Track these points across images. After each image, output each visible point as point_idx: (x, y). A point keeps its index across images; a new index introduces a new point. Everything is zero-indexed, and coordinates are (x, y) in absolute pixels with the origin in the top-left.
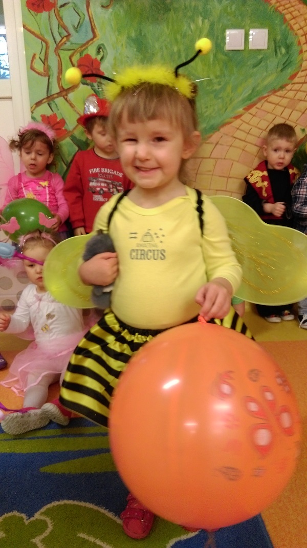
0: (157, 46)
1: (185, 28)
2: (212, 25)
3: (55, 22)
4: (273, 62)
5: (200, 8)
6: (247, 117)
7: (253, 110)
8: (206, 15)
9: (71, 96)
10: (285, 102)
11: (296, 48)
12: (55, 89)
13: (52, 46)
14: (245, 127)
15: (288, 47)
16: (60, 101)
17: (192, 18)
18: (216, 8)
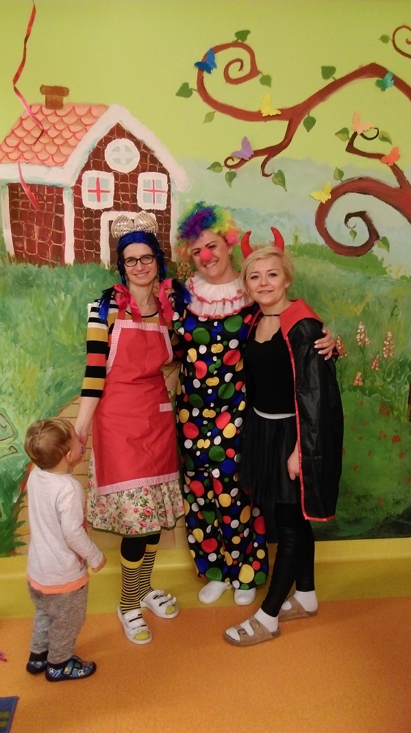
0: (20, 317)
1: (48, 301)
2: (74, 299)
5: (63, 284)
8: (68, 290)
17: (55, 294)
18: (78, 285)
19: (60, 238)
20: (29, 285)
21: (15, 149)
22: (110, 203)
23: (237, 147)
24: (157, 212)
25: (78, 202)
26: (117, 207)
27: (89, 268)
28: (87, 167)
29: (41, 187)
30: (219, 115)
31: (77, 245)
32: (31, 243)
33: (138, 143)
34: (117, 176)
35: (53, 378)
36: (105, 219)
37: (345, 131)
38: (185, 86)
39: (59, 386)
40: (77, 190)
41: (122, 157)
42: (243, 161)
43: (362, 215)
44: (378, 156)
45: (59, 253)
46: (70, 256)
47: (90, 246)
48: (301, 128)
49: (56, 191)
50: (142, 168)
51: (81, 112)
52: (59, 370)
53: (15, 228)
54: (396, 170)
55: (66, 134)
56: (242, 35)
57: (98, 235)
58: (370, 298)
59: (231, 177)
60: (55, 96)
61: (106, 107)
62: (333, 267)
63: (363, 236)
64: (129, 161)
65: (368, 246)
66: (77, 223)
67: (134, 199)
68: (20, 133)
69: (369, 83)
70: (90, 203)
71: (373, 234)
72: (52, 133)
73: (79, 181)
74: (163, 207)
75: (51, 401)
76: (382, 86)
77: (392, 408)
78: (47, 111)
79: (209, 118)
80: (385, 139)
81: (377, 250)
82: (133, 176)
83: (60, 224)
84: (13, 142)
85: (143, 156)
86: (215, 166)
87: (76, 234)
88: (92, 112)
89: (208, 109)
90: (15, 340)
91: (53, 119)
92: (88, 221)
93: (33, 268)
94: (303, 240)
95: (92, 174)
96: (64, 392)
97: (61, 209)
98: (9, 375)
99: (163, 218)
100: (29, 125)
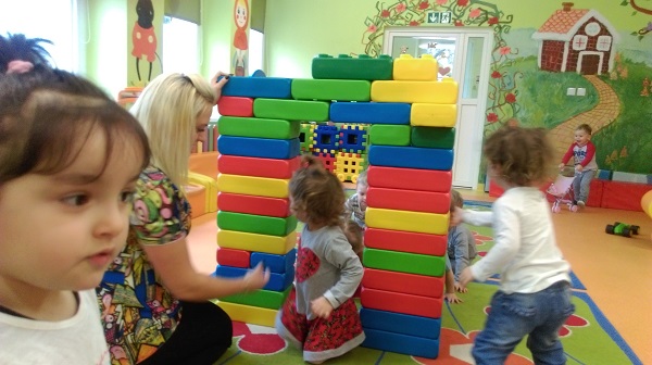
0: (539, 92)
1: (551, 86)
2: (562, 86)
3: (501, 82)
4: (587, 101)
5: (559, 80)
7: (576, 118)
8: (560, 82)
9: (502, 107)
10: (591, 115)
11: (597, 96)
12: (496, 104)
13: (498, 89)
14: (572, 123)
15: (594, 95)
16: (497, 108)
17: (555, 83)
18: (565, 80)
19: (561, 61)
20: (545, 79)
21: (548, 27)
22: (584, 47)
23: (646, 26)
24: (604, 52)
25: (571, 47)
26: (587, 49)
27: (571, 73)
28: (577, 34)
29: (557, 41)
30: (638, 12)
31: (568, 64)
32: (548, 63)
33: (601, 24)
34: (589, 37)
35: (549, 117)
36: (581, 54)
38: (625, 1)
40: (571, 43)
41: (593, 29)
42: (648, 31)
45: (559, 67)
46: (563, 69)
47: (573, 65)
49: (562, 43)
50: (600, 34)
51: (578, 12)
52: (552, 114)
53: (543, 58)
55: (570, 21)
57: (577, 60)
59: (641, 38)
60: (568, 6)
61: (588, 10)
64: (595, 31)
66: (569, 56)
67: (595, 46)
68: (551, 21)
70: (575, 48)
72: (564, 21)
73: (573, 39)
74: (607, 49)
78: (564, 12)
79: (634, 14)
82: (596, 37)
83: (562, 56)
84: (548, 24)
85: (602, 30)
86: (634, 33)
87: (568, 60)
88: (582, 12)
89: (634, 10)
90: (535, 101)
91: (566, 15)
93: (547, 73)
95: (578, 37)
97: (563, 50)
98: (531, 114)
99: (607, 54)
100: (555, 18)
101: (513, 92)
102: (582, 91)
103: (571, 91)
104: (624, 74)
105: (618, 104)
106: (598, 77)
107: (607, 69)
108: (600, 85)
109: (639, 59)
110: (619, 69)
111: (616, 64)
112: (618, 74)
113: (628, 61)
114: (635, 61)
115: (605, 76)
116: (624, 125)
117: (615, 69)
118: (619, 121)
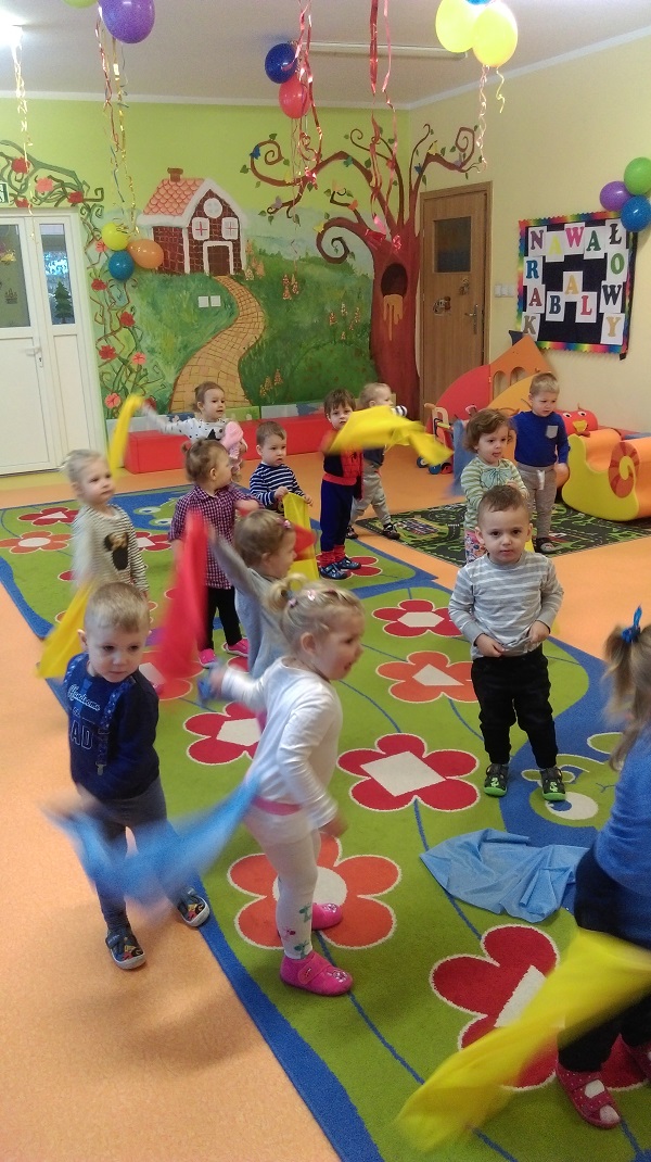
3: (107, 295)
4: (225, 313)
6: (214, 342)
7: (217, 338)
8: (187, 289)
9: (118, 334)
10: (233, 333)
11: (235, 306)
12: (109, 331)
13: (106, 308)
14: (213, 348)
15: (231, 305)
16: (111, 337)
17: (180, 291)
18: (193, 285)
19: (182, 258)
20: (166, 287)
21: (155, 206)
22: (207, 235)
23: (274, 202)
24: (233, 241)
25: (191, 236)
26: (211, 239)
27: (198, 275)
28: (194, 216)
29: (171, 228)
30: (263, 183)
31: (191, 261)
32: (166, 261)
33: (221, 201)
34: (210, 219)
35: (182, 343)
36: (205, 246)
37: (329, 191)
38: (245, 166)
39: (185, 347)
40: (190, 229)
41: (213, 209)
42: (277, 209)
43: (340, 239)
44: (347, 205)
45: (182, 267)
46: (187, 269)
47: (198, 262)
48: (306, 189)
49: (179, 230)
50: (224, 215)
51: (190, 183)
52: (185, 338)
54: (356, 212)
55: (183, 197)
56: (273, 136)
57: (201, 255)
58: (347, 288)
59: (271, 219)
60: (176, 174)
61: (203, 180)
62: (327, 270)
63: (342, 252)
64: (217, 211)
65: (345, 256)
66: (190, 248)
67: (220, 233)
68: (158, 197)
69: (339, 163)
70: (197, 237)
71: (347, 250)
72: (175, 196)
73: (191, 224)
74: (235, 237)
75: (182, 356)
76: (347, 164)
77: (361, 353)
78: (172, 183)
79: (258, 185)
80: (350, 195)
81: (348, 259)
82: (219, 220)
83: (181, 250)
84: (154, 202)
85: (224, 208)
86: (262, 213)
87: (191, 255)
88: (196, 183)
89: (257, 179)
90: (160, 320)
91: (175, 188)
92: (196, 247)
93: (168, 277)
94: (311, 255)
95: (197, 220)
96: (189, 350)
97: (182, 241)
98: (158, 341)
99: (236, 244)
100: (162, 192)
101: (128, 310)
102: (216, 301)
103: (203, 302)
104: (261, 271)
105: (261, 314)
106: (232, 277)
107: (240, 265)
108: (236, 290)
109: (273, 249)
110: (253, 265)
111: (249, 257)
112: (254, 271)
113: (262, 253)
114: (269, 252)
115: (239, 277)
116: (273, 341)
117: (249, 264)
118: (266, 336)
